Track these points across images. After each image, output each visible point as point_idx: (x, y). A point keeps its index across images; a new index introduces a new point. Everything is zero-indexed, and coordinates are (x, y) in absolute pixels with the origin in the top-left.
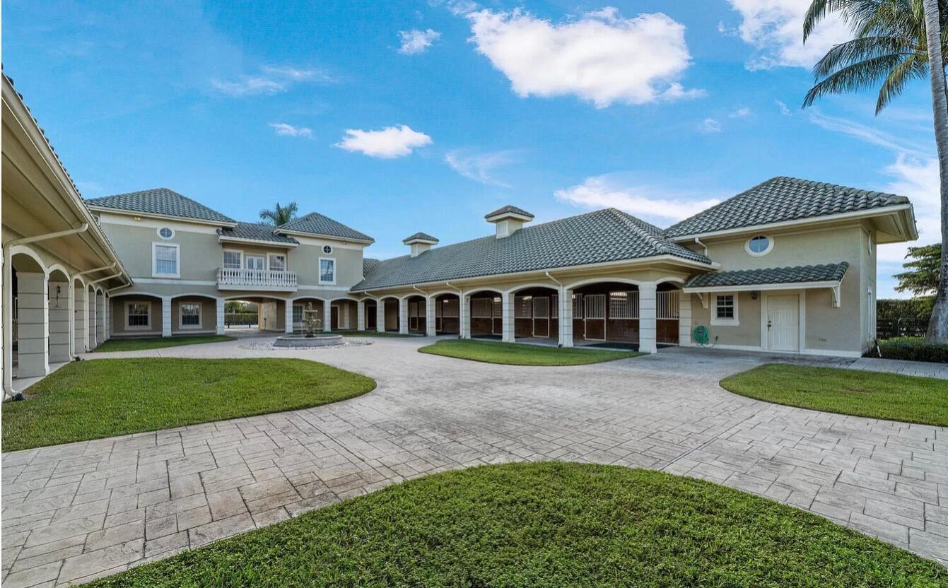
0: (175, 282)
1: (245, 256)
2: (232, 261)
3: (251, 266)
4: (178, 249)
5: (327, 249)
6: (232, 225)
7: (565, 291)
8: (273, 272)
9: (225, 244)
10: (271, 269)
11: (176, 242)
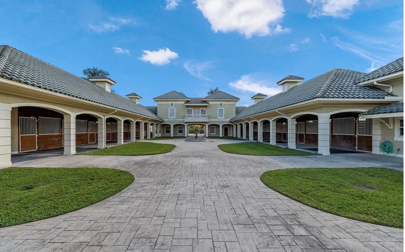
0: (174, 120)
1: (193, 110)
2: (189, 112)
3: (195, 113)
4: (175, 109)
5: (221, 105)
6: (189, 100)
7: (290, 120)
8: (202, 115)
9: (187, 106)
10: (201, 114)
11: (174, 107)
